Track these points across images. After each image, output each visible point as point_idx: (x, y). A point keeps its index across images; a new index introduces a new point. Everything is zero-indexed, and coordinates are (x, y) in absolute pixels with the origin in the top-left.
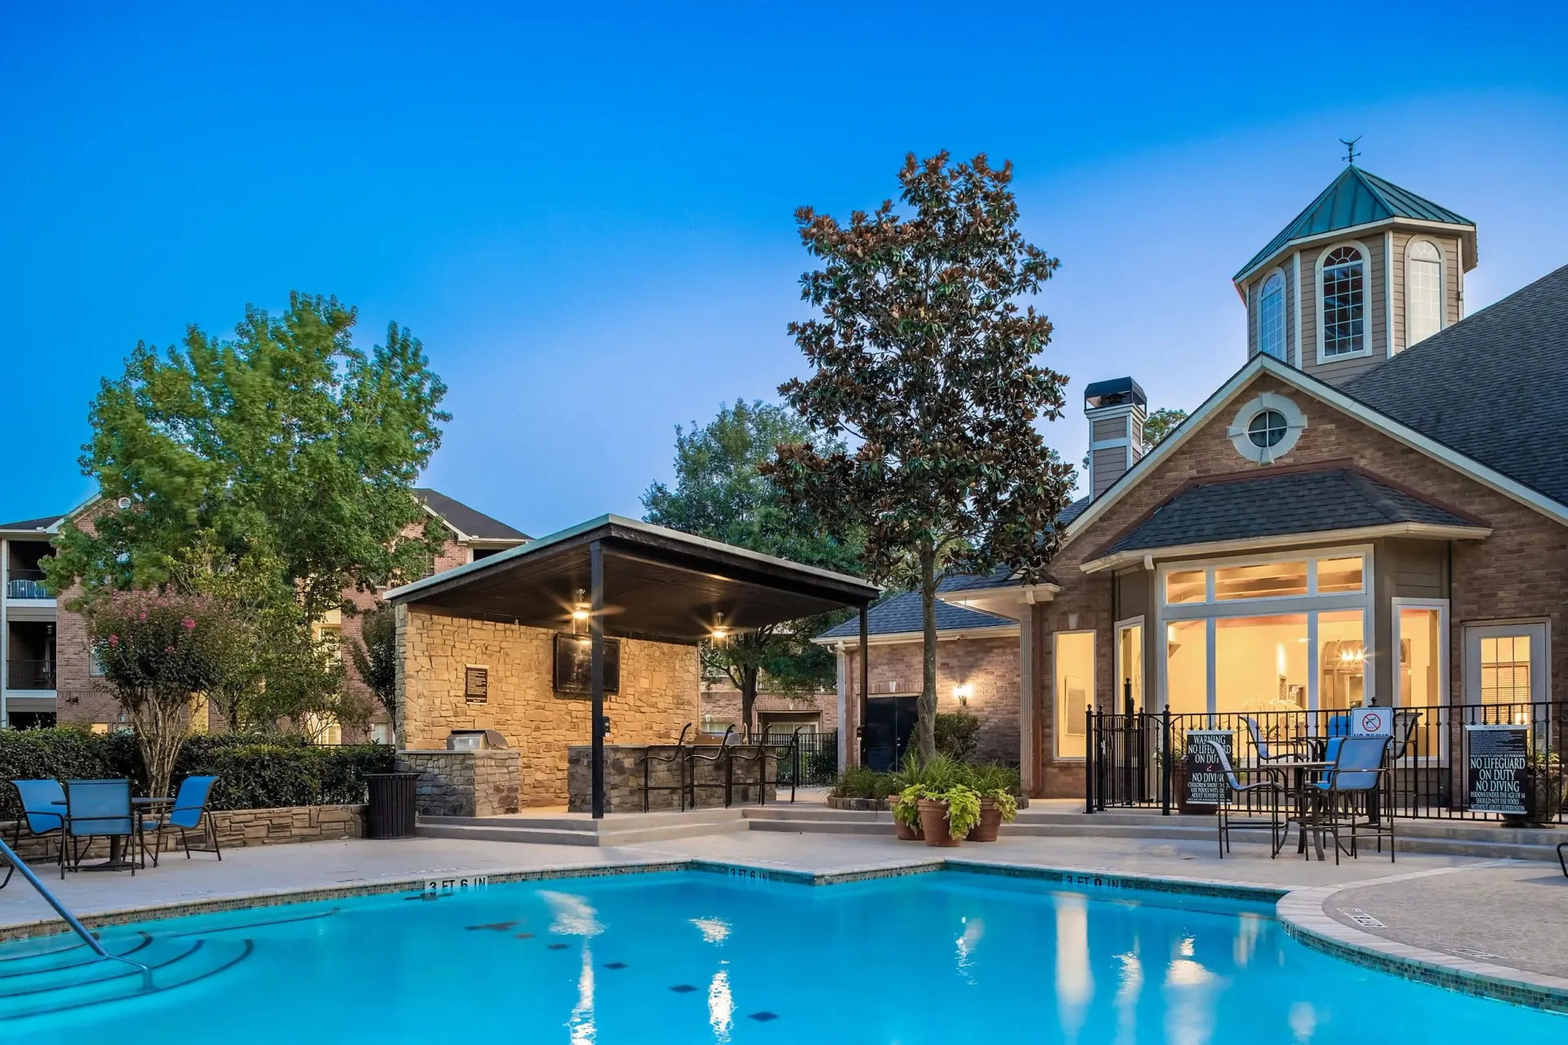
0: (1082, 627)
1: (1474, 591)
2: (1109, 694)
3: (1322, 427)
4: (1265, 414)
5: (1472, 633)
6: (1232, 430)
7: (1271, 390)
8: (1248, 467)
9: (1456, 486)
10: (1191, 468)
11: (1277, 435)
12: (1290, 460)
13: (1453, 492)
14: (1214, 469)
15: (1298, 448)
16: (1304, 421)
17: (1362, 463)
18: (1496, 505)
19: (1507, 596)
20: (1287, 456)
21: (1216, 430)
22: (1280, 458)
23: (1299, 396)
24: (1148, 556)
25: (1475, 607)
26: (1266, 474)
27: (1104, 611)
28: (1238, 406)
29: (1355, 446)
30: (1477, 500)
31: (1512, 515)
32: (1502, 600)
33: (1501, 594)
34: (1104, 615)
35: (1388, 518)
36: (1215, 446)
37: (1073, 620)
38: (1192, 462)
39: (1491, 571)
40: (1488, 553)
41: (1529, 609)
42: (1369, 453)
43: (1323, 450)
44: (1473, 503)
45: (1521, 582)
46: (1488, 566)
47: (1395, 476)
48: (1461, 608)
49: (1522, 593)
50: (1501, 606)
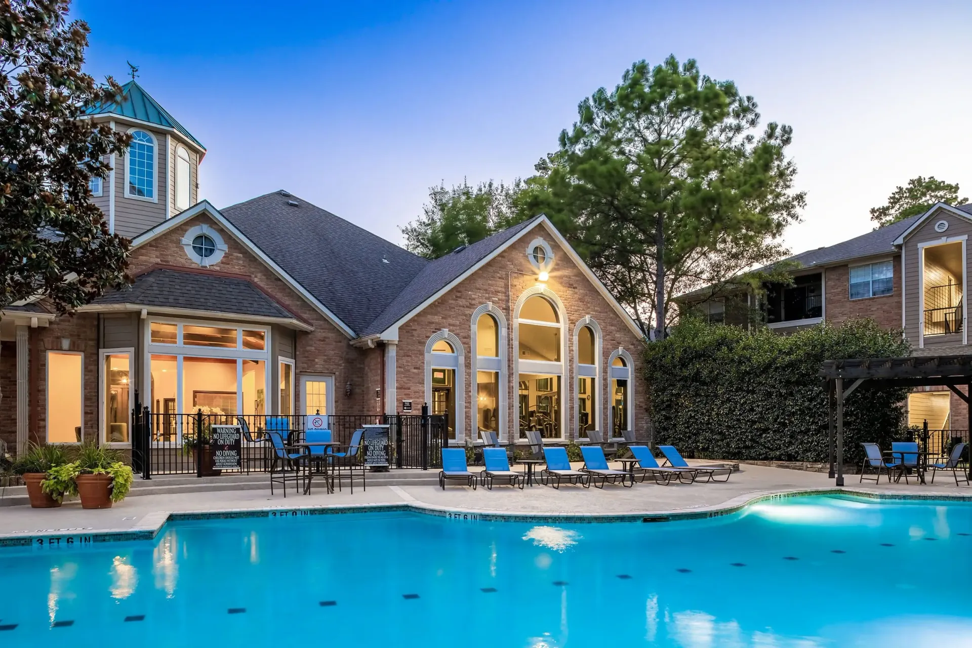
0: (74, 348)
1: (305, 357)
2: (95, 398)
3: (235, 254)
4: (202, 237)
5: (303, 379)
6: (184, 240)
7: (207, 224)
8: (193, 266)
9: (298, 303)
10: (157, 257)
11: (208, 251)
12: (218, 268)
13: (298, 305)
14: (172, 261)
15: (222, 263)
16: (225, 247)
17: (256, 280)
18: (315, 317)
19: (319, 362)
20: (216, 265)
21: (174, 237)
22: (212, 265)
23: (223, 232)
24: (145, 310)
25: (305, 365)
26: (203, 272)
27: (91, 340)
28: (187, 227)
29: (252, 270)
30: (308, 312)
31: (321, 323)
32: (317, 363)
33: (316, 360)
34: (91, 343)
35: (280, 314)
36: (173, 248)
37: (66, 343)
38: (158, 253)
39: (313, 349)
40: (311, 339)
41: (327, 369)
42: (259, 275)
43: (236, 267)
44: (305, 313)
45: (325, 356)
46: (311, 346)
47: (272, 291)
48: (300, 365)
49: (325, 361)
50: (317, 366)
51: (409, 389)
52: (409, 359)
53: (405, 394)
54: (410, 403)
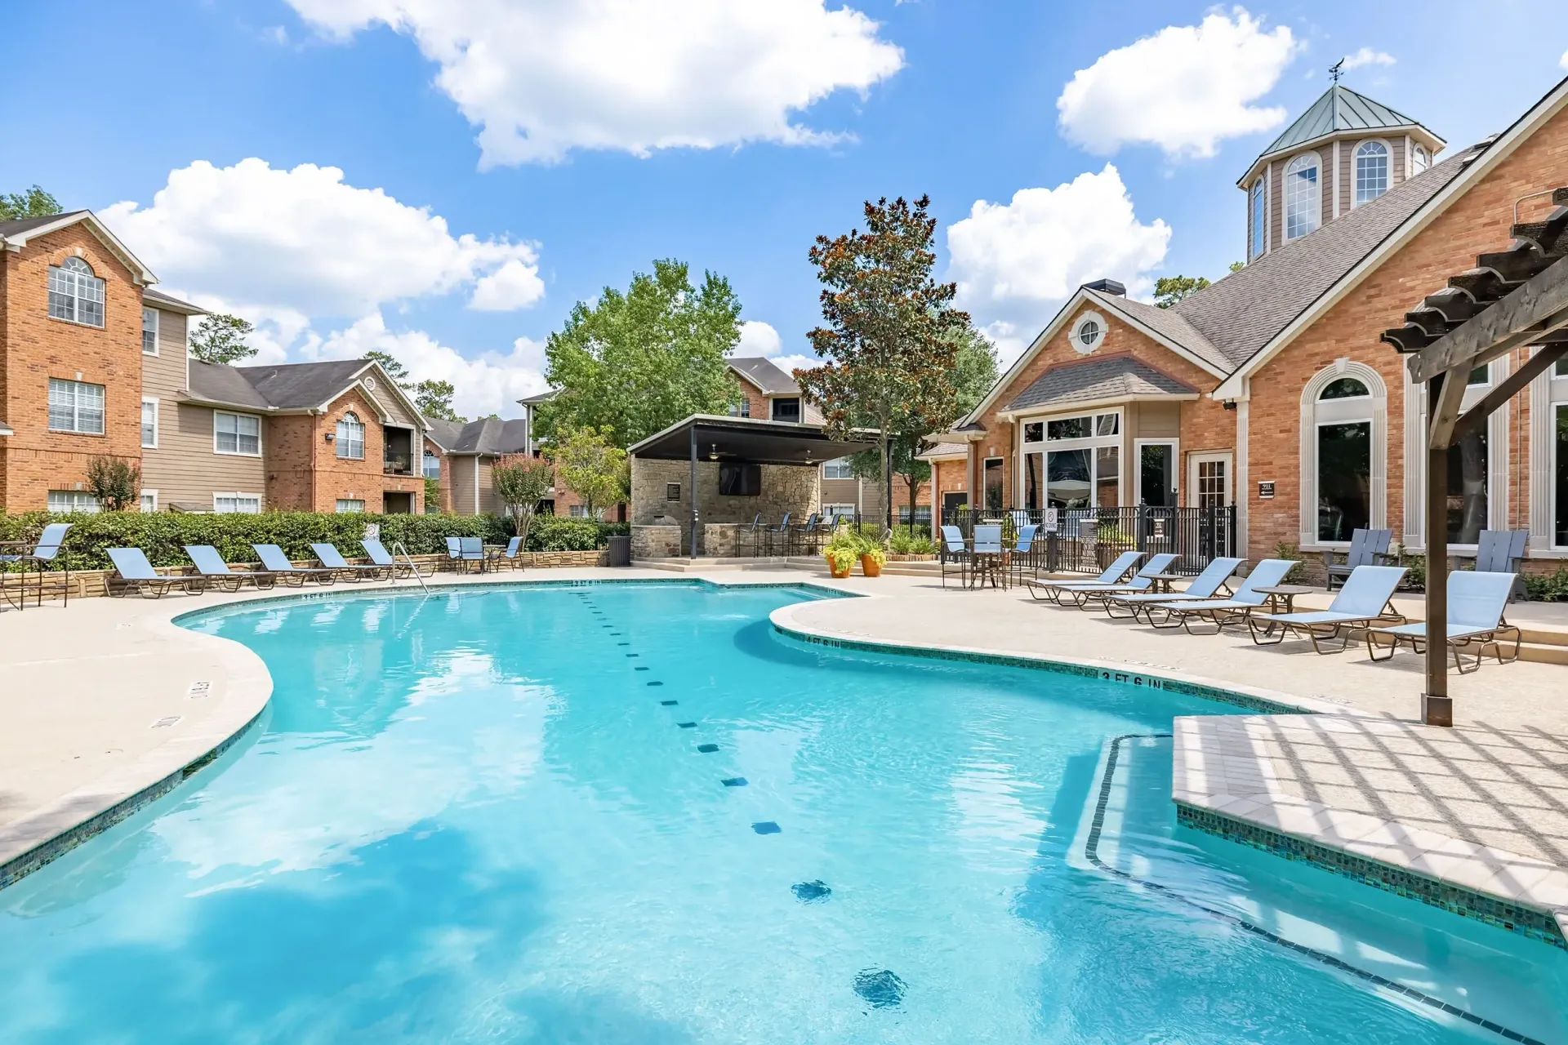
0: (997, 454)
1: (1192, 432)
3: (1114, 332)
4: (1086, 325)
5: (1192, 460)
6: (1071, 335)
7: (1088, 310)
8: (1078, 357)
9: (1183, 367)
10: (1049, 359)
11: (1092, 337)
12: (1099, 352)
13: (1182, 370)
14: (1062, 358)
15: (1103, 345)
16: (1106, 328)
17: (1135, 353)
18: (1204, 379)
19: (1210, 435)
20: (1098, 349)
21: (1062, 335)
22: (1095, 351)
23: (1103, 312)
25: (1192, 443)
26: (1087, 361)
28: (1074, 319)
29: (1132, 343)
30: (1194, 375)
32: (1206, 438)
33: (1206, 434)
34: (1007, 448)
35: (1126, 391)
36: (1062, 346)
37: (992, 451)
38: (1051, 355)
39: (1201, 420)
40: (1200, 409)
41: (1220, 444)
42: (1139, 346)
43: (1116, 345)
44: (1191, 377)
45: (1217, 426)
46: (1199, 417)
47: (1152, 361)
48: (1185, 443)
49: (1217, 434)
50: (1206, 442)
51: (1271, 463)
52: (1271, 419)
53: (1263, 473)
54: (1272, 485)
